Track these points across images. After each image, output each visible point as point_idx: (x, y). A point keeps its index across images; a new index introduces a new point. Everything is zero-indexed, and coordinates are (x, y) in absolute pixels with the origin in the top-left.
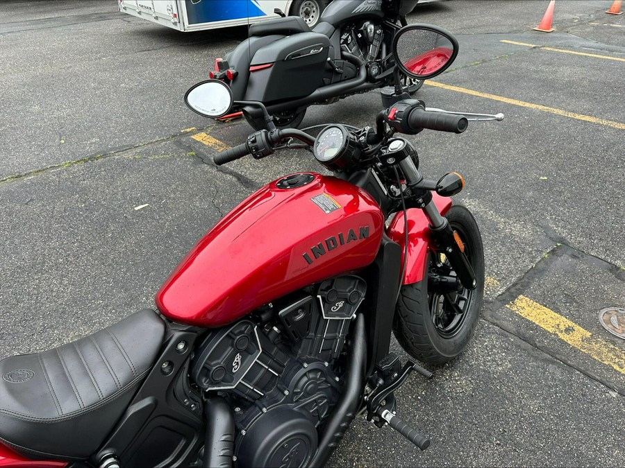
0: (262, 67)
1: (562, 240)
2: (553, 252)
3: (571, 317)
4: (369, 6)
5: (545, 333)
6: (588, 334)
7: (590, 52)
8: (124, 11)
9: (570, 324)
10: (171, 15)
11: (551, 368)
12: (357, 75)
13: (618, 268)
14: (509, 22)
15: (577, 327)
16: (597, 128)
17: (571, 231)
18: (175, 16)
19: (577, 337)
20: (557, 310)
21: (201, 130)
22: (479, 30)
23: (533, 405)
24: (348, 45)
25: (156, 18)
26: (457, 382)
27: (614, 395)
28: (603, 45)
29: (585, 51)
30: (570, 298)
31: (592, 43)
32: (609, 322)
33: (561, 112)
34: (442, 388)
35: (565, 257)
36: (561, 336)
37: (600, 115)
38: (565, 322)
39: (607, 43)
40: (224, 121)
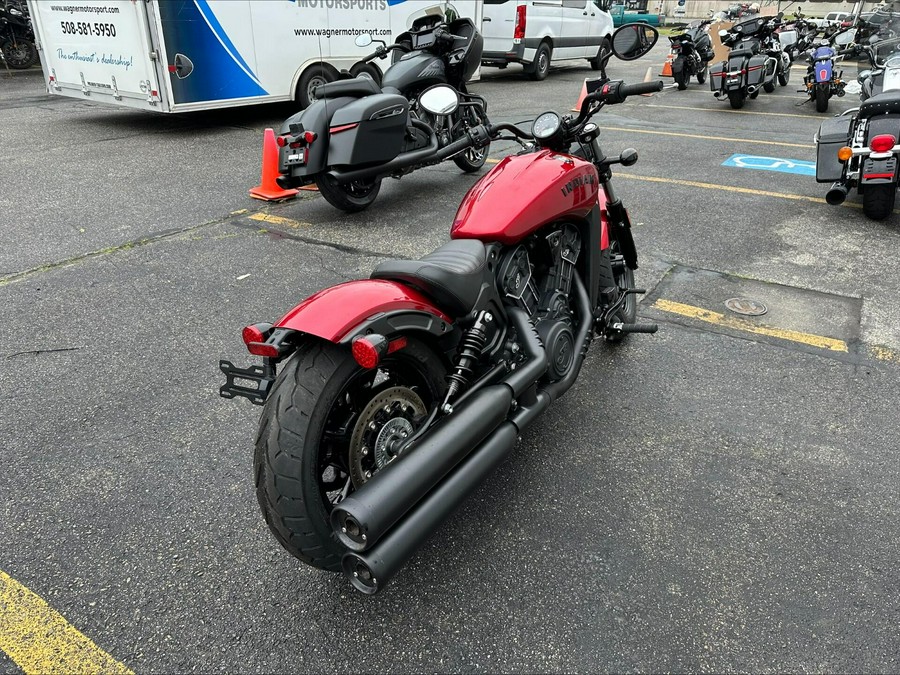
0: (344, 129)
1: (676, 262)
2: (672, 270)
3: (705, 307)
4: (434, 70)
5: (688, 318)
6: (722, 316)
7: (637, 129)
8: (57, 93)
9: (706, 311)
10: (147, 92)
11: (703, 335)
12: (429, 144)
13: (728, 275)
14: (543, 104)
15: (711, 313)
16: (670, 186)
17: (681, 256)
18: (155, 93)
19: (714, 317)
20: (692, 304)
21: (254, 211)
22: (515, 113)
23: (700, 356)
24: (416, 111)
25: (120, 98)
26: (639, 348)
27: (755, 343)
28: (646, 122)
29: (631, 128)
30: (698, 297)
31: (635, 121)
32: (735, 307)
33: (632, 176)
34: (625, 356)
35: (683, 273)
36: (702, 318)
37: (669, 175)
38: (701, 311)
39: (649, 120)
40: (278, 202)
